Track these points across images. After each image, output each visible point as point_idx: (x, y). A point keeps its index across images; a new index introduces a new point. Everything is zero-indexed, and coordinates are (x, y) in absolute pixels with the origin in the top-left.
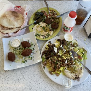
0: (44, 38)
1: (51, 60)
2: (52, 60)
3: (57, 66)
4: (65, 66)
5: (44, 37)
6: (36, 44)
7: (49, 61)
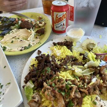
0: (21, 50)
1: (51, 86)
2: (53, 85)
3: (73, 94)
4: (93, 94)
5: (23, 49)
6: (5, 67)
7: (45, 90)
